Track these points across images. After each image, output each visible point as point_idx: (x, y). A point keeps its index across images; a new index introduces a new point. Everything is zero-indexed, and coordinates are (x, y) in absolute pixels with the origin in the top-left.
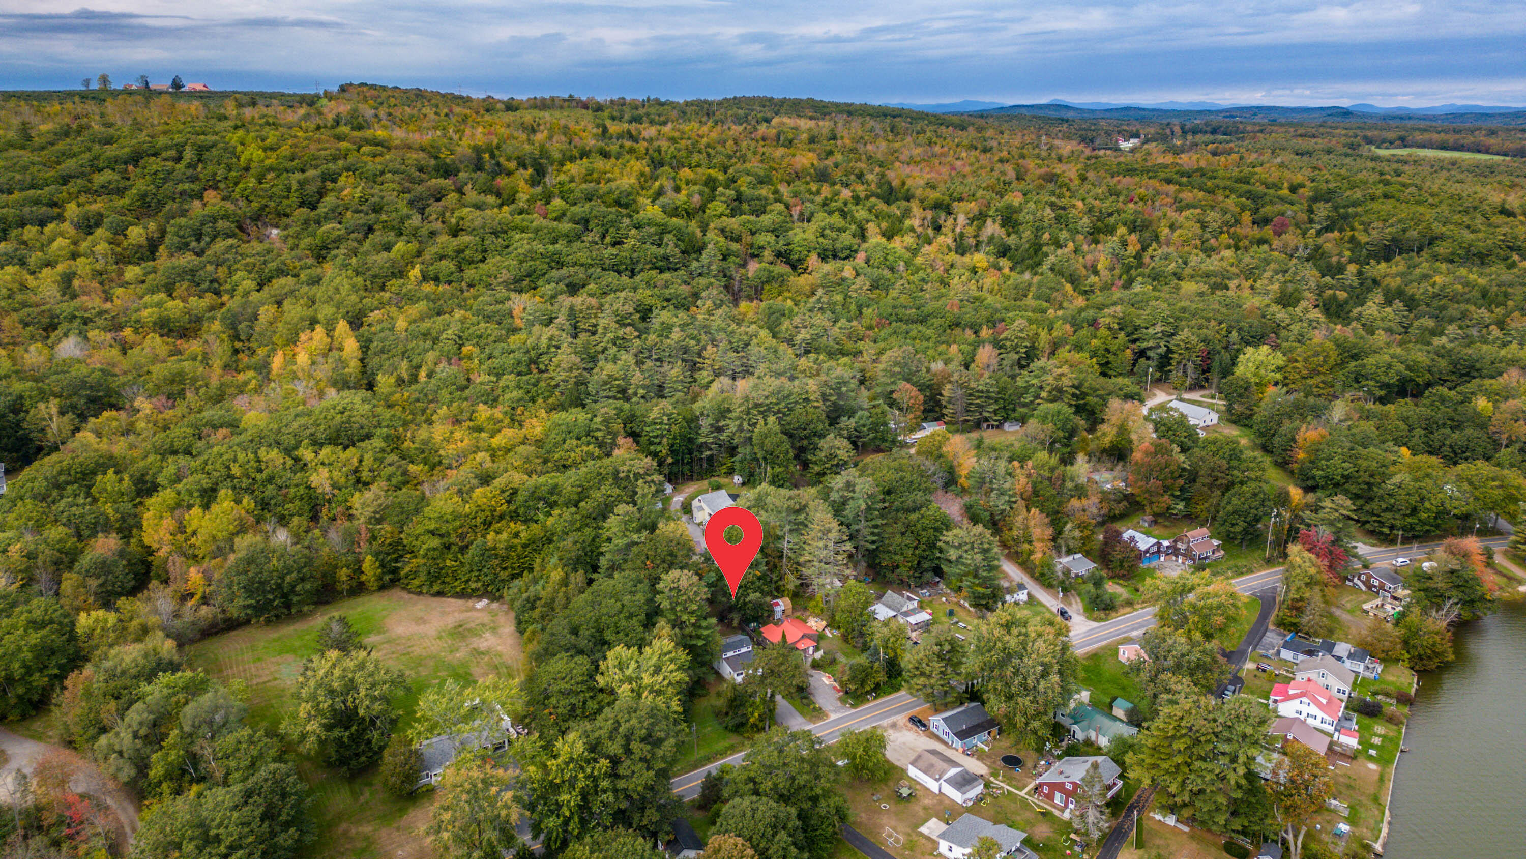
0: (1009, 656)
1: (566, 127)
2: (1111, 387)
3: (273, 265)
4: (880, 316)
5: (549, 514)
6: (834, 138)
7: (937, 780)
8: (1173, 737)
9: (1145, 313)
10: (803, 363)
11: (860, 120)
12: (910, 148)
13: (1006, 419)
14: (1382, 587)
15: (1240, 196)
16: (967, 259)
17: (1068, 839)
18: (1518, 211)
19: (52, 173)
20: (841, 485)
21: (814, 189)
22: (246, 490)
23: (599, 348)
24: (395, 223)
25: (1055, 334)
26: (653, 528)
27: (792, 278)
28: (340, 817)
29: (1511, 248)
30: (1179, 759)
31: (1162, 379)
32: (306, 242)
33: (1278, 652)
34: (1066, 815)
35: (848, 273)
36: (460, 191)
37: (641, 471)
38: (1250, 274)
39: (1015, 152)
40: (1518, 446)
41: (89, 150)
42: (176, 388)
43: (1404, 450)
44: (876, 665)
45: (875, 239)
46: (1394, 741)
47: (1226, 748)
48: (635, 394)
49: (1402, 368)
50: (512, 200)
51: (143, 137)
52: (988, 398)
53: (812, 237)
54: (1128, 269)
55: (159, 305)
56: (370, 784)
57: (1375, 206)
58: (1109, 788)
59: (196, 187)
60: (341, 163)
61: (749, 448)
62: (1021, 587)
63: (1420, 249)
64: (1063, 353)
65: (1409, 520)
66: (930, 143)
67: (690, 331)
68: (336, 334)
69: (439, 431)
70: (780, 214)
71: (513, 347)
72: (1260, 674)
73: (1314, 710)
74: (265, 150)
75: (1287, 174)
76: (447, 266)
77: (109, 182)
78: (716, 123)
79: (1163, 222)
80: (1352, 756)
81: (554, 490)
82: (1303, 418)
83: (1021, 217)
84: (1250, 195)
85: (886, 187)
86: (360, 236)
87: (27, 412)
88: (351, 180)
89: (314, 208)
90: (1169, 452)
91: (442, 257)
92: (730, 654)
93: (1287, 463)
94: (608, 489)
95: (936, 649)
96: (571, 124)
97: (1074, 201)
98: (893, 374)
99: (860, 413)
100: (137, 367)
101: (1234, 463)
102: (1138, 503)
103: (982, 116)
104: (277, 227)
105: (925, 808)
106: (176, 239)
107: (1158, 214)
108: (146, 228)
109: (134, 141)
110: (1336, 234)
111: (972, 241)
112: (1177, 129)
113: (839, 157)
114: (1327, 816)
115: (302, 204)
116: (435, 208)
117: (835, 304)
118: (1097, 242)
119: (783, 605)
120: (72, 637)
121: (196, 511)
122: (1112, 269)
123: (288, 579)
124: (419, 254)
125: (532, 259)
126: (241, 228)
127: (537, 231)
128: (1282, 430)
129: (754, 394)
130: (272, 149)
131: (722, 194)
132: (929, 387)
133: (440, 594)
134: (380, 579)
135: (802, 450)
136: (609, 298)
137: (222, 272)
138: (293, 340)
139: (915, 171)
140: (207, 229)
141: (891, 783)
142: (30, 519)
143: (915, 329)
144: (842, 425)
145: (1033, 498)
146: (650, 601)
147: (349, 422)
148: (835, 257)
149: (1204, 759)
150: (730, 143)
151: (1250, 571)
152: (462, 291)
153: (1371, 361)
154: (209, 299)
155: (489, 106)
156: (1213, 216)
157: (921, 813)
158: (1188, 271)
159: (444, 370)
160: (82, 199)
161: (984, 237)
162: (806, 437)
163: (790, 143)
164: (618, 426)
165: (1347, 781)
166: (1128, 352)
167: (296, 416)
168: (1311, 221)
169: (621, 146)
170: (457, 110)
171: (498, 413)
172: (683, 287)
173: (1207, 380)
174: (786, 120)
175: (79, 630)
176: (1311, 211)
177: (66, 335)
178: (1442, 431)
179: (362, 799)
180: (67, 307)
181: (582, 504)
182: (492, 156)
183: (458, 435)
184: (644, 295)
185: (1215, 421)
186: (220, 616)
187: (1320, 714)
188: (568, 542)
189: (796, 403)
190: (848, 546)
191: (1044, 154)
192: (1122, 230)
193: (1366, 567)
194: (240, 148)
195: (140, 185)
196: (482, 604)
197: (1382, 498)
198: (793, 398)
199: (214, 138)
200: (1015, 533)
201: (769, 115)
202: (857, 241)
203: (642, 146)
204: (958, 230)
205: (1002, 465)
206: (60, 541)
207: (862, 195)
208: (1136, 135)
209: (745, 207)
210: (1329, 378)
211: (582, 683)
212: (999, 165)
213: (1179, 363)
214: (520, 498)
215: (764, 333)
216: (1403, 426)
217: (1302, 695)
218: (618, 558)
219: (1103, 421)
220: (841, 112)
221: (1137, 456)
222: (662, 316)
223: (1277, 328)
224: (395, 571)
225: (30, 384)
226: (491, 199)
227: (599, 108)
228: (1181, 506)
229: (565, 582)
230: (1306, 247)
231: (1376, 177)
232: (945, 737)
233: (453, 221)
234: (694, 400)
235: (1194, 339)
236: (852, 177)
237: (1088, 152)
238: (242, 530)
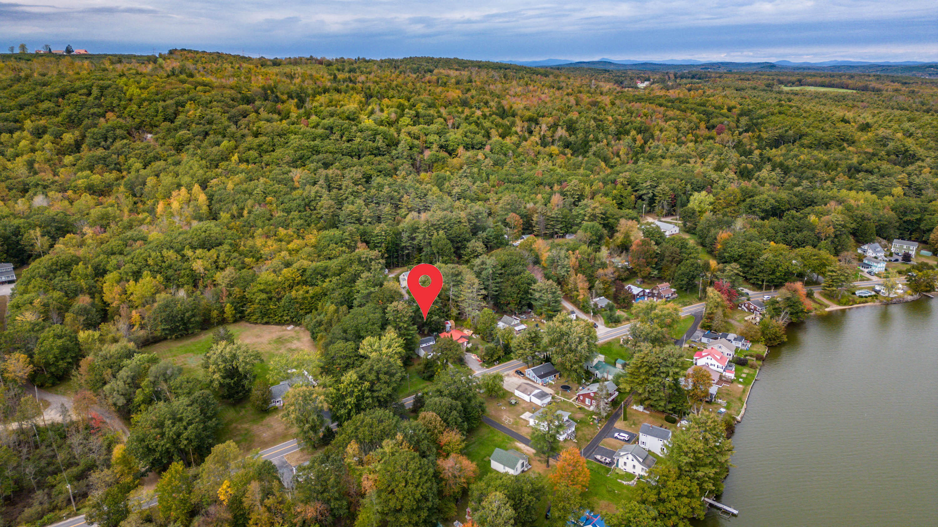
0: (563, 335)
1: (311, 75)
2: (622, 214)
3: (151, 155)
4: (499, 180)
5: (324, 282)
6: (471, 81)
7: (529, 395)
8: (641, 367)
9: (641, 176)
10: (457, 204)
11: (486, 71)
12: (515, 87)
13: (567, 233)
14: (755, 309)
15: (700, 113)
16: (547, 149)
17: (592, 418)
18: (851, 120)
19: (13, 103)
20: (479, 263)
21: (460, 110)
22: (157, 272)
23: (344, 197)
24: (221, 130)
25: (593, 188)
26: (381, 285)
27: (449, 160)
28: (231, 421)
29: (843, 140)
30: (643, 377)
31: (651, 211)
32: (169, 141)
33: (701, 340)
34: (592, 408)
35: (481, 156)
36: (257, 112)
37: (373, 257)
38: (702, 155)
39: (576, 89)
40: (830, 239)
41: (34, 89)
42: (104, 222)
43: (772, 243)
44: (499, 347)
45: (495, 138)
46: (753, 376)
47: (664, 370)
48: (366, 221)
49: (773, 201)
50: (287, 117)
51: (65, 81)
52: (558, 221)
53: (460, 137)
54: (637, 153)
55: (87, 177)
56: (244, 407)
57: (773, 118)
58: (611, 395)
59: (101, 110)
60: (186, 96)
61: (429, 248)
62: (573, 312)
63: (794, 141)
64: (598, 197)
65: (771, 277)
66: (527, 84)
67: (394, 187)
68: (193, 191)
69: (259, 242)
70: (441, 124)
71: (295, 197)
72: (691, 349)
73: (714, 362)
74: (140, 89)
75: (727, 101)
76: (253, 154)
77: (49, 108)
78: (401, 73)
79: (657, 128)
80: (732, 382)
81: (326, 269)
82: (721, 228)
83: (577, 126)
84: (705, 113)
85: (501, 109)
86: (201, 137)
87: (22, 235)
88: (193, 106)
89: (172, 122)
90: (649, 244)
91: (249, 149)
92: (424, 345)
93: (713, 251)
94: (356, 267)
95: (528, 336)
96: (314, 73)
97: (606, 116)
98: (506, 210)
99: (488, 229)
100: (80, 211)
101: (683, 250)
102: (634, 272)
103: (558, 69)
104: (151, 133)
105: (523, 408)
106: (92, 140)
107: (654, 123)
108: (73, 134)
109: (61, 84)
110: (750, 134)
111: (550, 140)
112: (672, 76)
113: (473, 92)
114: (715, 406)
115: (165, 120)
116: (243, 122)
117: (474, 173)
118: (619, 139)
119: (450, 323)
120: (77, 344)
121: (132, 282)
122: (628, 154)
123: (187, 315)
124: (236, 147)
125: (302, 149)
126: (129, 133)
127: (304, 133)
128: (710, 234)
129: (431, 219)
130: (144, 88)
131: (408, 113)
132: (525, 216)
133: (267, 323)
134: (234, 316)
135: (458, 248)
136: (347, 171)
137: (121, 159)
138: (168, 196)
139: (518, 100)
140: (110, 134)
141: (506, 399)
142: (40, 288)
143: (518, 187)
144: (479, 236)
145: (579, 269)
146: (383, 317)
147: (209, 236)
148: (473, 148)
149: (654, 375)
150: (410, 84)
151: (691, 304)
152: (262, 168)
153: (757, 198)
154: (114, 175)
155: (263, 63)
156: (683, 124)
157: (521, 410)
158: (669, 154)
159: (258, 209)
160: (33, 118)
161: (556, 137)
162: (460, 242)
163: (445, 84)
164: (358, 238)
165: (727, 392)
166: (633, 196)
167: (179, 234)
168: (738, 127)
169: (347, 86)
170: (244, 65)
171: (290, 232)
172: (389, 164)
173: (674, 211)
174: (442, 71)
175: (80, 340)
176: (738, 121)
177: (35, 194)
178: (792, 233)
179: (241, 414)
180: (33, 179)
181: (342, 275)
182: (273, 92)
183: (270, 242)
184: (367, 168)
185: (677, 232)
186: (150, 336)
187: (717, 364)
188: (336, 294)
189: (454, 223)
190: (483, 292)
191: (592, 90)
192: (633, 133)
193: (748, 300)
194: (125, 88)
195: (67, 110)
196: (291, 327)
197: (758, 266)
198: (452, 221)
199: (109, 82)
200: (570, 286)
201: (431, 68)
202: (485, 139)
203: (359, 86)
204: (542, 133)
205: (563, 252)
206: (59, 298)
207: (488, 114)
208: (648, 80)
209: (421, 120)
210: (737, 208)
211: (352, 352)
212: (566, 97)
213: (659, 202)
214: (308, 273)
215: (435, 189)
216: (771, 231)
217: (708, 355)
218: (364, 301)
219: (617, 231)
220: (474, 66)
221: (634, 247)
222: (377, 180)
223: (712, 183)
224: (242, 312)
225: (22, 220)
226: (276, 116)
227: (329, 64)
228: (656, 272)
229: (337, 311)
230: (733, 141)
231: (776, 102)
232: (533, 379)
233: (255, 129)
234: (398, 224)
235: (667, 189)
236: (482, 104)
237: (618, 89)
238: (158, 291)
